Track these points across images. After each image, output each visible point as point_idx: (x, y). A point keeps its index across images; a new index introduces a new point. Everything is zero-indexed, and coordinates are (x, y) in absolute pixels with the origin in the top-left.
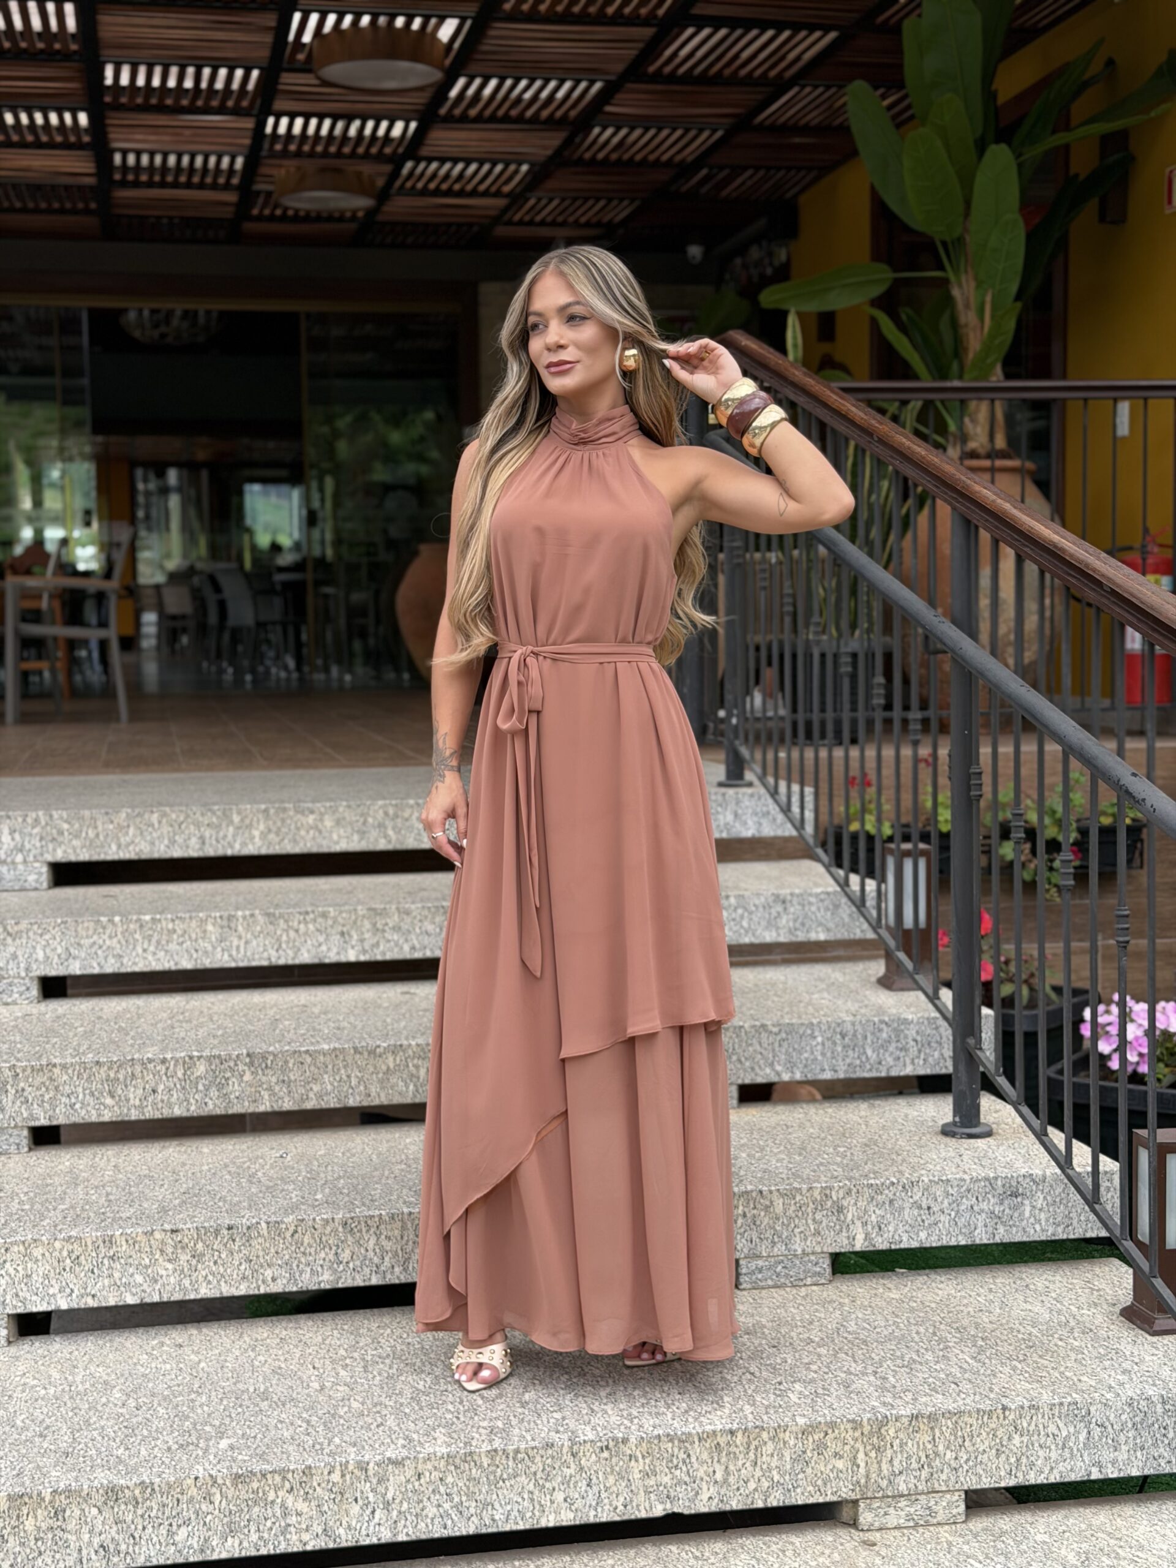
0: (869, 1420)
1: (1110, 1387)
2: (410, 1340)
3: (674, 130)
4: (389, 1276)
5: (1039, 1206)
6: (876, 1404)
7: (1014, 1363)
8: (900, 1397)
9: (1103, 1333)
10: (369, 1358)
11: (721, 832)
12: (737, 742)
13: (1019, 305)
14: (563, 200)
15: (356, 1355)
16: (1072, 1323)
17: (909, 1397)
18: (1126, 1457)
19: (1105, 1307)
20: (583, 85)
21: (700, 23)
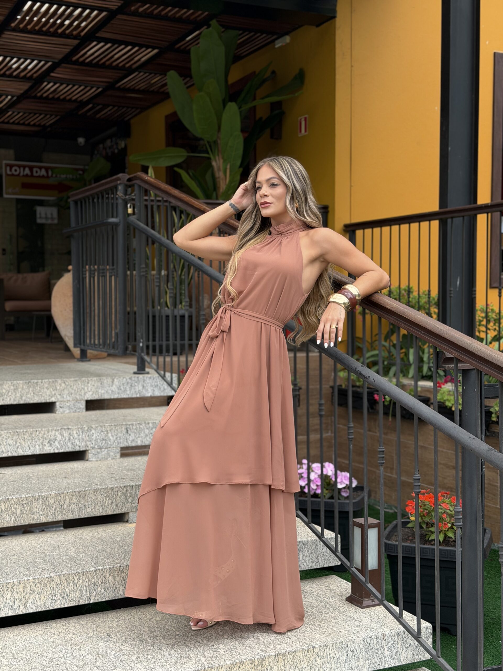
0: (258, 659)
1: (354, 634)
2: (31, 641)
3: (80, 86)
4: (17, 611)
5: (306, 555)
6: (259, 651)
7: (311, 626)
8: (268, 647)
9: (341, 609)
10: (14, 652)
11: (137, 394)
12: (143, 354)
13: (241, 169)
14: (24, 113)
15: (6, 650)
16: (328, 606)
17: (272, 646)
18: (362, 664)
19: (338, 597)
20: (42, 63)
21: (99, 40)
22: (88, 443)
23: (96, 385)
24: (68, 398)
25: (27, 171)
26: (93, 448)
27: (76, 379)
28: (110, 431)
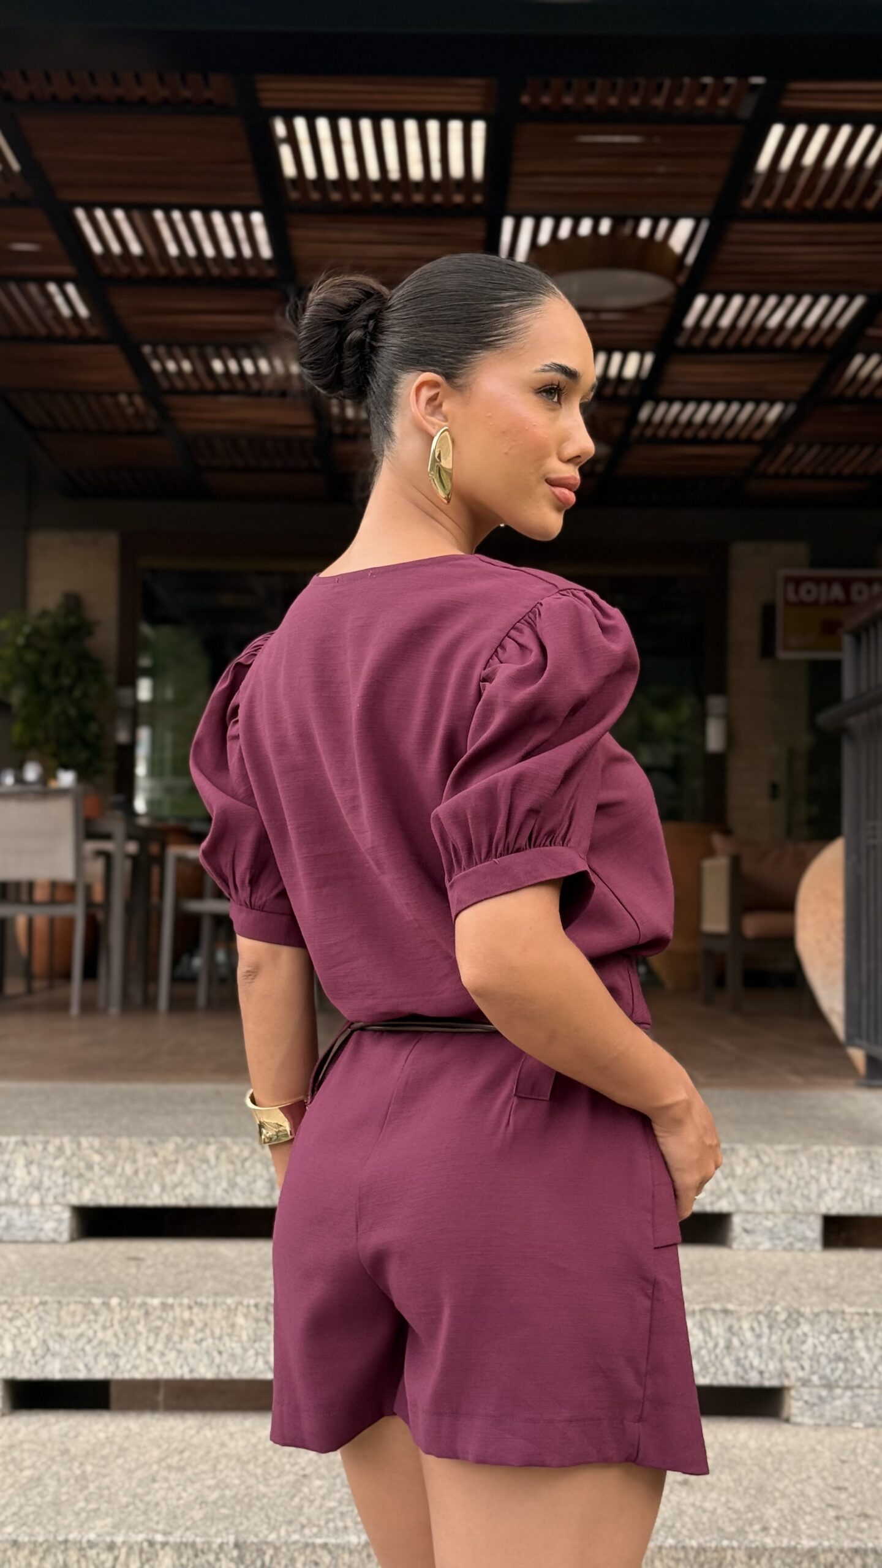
14: (823, 447)
20: (840, 302)
22: (789, 1365)
23: (854, 1170)
24: (770, 1205)
25: (837, 592)
26: (805, 1383)
27: (793, 1147)
28: (862, 1330)
